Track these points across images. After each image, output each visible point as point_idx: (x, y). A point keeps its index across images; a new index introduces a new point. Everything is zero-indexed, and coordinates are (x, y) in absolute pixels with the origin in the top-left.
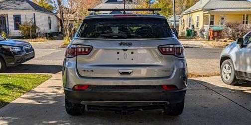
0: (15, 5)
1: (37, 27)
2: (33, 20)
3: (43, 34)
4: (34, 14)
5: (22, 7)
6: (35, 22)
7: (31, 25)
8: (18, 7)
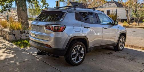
0: (109, 5)
1: (117, 16)
2: (116, 12)
3: (120, 20)
4: (117, 9)
5: (111, 6)
6: (116, 14)
7: (114, 15)
8: (110, 6)
